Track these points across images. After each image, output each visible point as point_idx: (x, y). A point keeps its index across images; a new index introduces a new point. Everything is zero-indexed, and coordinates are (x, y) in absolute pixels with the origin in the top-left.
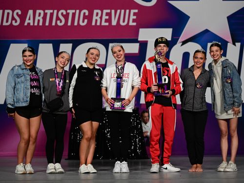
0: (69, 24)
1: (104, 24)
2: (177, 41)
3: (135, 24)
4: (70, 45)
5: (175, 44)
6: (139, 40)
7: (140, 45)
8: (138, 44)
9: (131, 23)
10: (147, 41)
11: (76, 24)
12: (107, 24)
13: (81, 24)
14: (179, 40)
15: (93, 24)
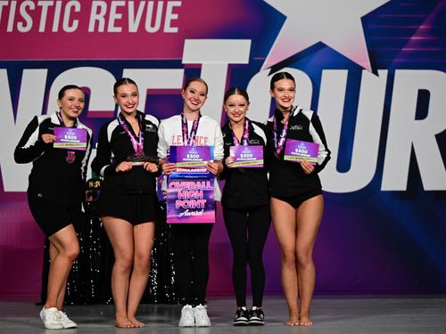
0: (42, 29)
1: (111, 29)
2: (261, 66)
3: (175, 30)
4: (44, 72)
5: (257, 70)
6: (183, 62)
7: (185, 73)
8: (182, 71)
9: (168, 29)
10: (200, 65)
11: (55, 29)
12: (119, 30)
13: (67, 29)
14: (265, 63)
15: (91, 29)
